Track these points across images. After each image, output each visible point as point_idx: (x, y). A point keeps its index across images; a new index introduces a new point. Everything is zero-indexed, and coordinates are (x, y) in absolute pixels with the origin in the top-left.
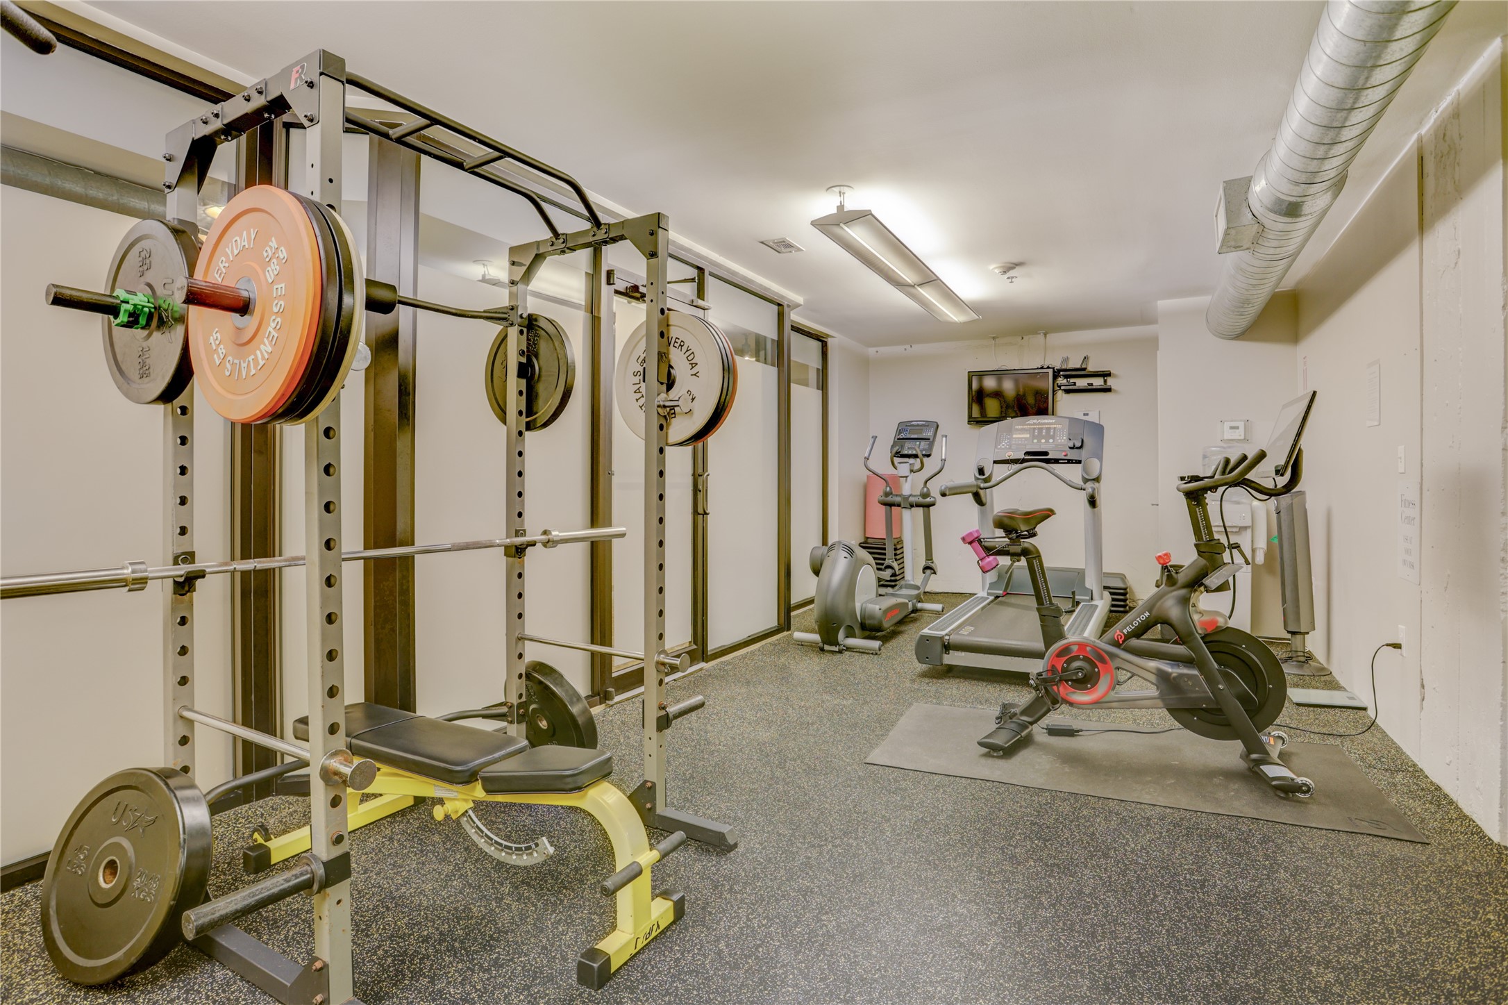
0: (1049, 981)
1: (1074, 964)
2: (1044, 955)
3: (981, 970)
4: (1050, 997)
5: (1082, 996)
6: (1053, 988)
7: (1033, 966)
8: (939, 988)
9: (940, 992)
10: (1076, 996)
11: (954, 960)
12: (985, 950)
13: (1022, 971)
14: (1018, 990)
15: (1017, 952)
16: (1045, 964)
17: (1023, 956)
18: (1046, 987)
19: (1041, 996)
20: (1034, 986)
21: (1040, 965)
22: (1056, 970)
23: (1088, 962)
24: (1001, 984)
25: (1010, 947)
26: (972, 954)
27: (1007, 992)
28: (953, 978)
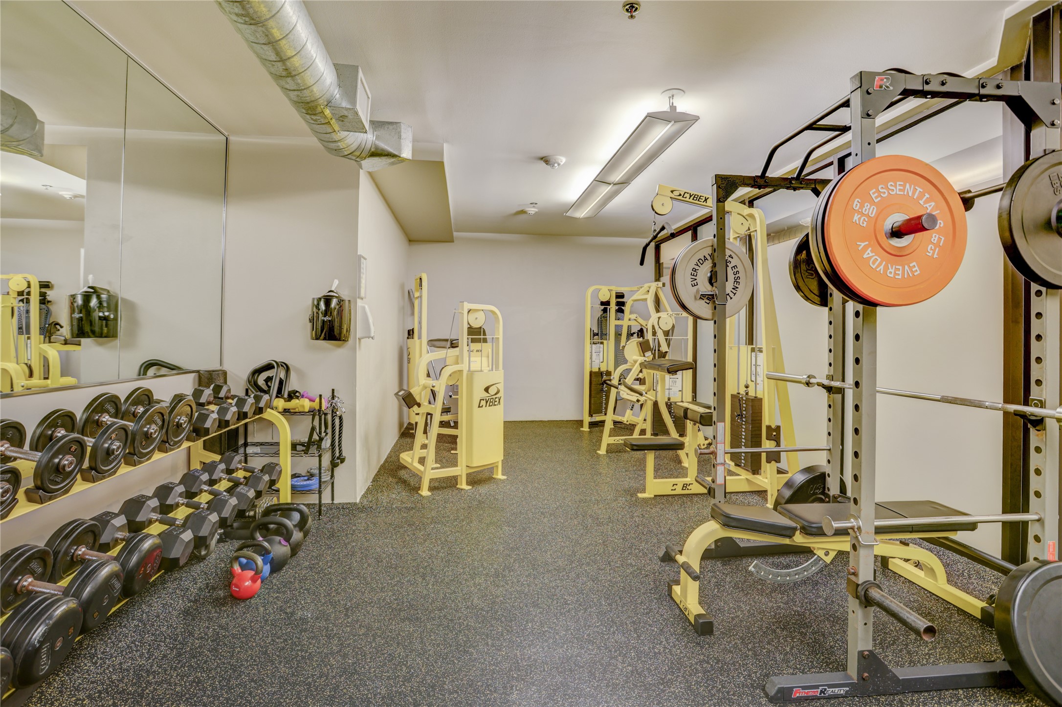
0: (470, 679)
1: (455, 698)
2: (478, 697)
3: (513, 671)
4: (467, 669)
5: (449, 676)
6: (466, 676)
7: (482, 686)
8: (529, 652)
9: (528, 651)
10: (452, 675)
11: (531, 671)
12: (516, 686)
13: (487, 679)
14: (486, 667)
15: (495, 692)
16: (474, 690)
17: (491, 691)
18: (471, 675)
19: (473, 667)
20: (478, 673)
21: (478, 688)
22: (466, 688)
23: (446, 703)
24: (497, 666)
25: (501, 694)
26: (523, 680)
27: (492, 663)
28: (526, 661)
